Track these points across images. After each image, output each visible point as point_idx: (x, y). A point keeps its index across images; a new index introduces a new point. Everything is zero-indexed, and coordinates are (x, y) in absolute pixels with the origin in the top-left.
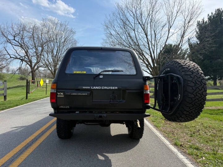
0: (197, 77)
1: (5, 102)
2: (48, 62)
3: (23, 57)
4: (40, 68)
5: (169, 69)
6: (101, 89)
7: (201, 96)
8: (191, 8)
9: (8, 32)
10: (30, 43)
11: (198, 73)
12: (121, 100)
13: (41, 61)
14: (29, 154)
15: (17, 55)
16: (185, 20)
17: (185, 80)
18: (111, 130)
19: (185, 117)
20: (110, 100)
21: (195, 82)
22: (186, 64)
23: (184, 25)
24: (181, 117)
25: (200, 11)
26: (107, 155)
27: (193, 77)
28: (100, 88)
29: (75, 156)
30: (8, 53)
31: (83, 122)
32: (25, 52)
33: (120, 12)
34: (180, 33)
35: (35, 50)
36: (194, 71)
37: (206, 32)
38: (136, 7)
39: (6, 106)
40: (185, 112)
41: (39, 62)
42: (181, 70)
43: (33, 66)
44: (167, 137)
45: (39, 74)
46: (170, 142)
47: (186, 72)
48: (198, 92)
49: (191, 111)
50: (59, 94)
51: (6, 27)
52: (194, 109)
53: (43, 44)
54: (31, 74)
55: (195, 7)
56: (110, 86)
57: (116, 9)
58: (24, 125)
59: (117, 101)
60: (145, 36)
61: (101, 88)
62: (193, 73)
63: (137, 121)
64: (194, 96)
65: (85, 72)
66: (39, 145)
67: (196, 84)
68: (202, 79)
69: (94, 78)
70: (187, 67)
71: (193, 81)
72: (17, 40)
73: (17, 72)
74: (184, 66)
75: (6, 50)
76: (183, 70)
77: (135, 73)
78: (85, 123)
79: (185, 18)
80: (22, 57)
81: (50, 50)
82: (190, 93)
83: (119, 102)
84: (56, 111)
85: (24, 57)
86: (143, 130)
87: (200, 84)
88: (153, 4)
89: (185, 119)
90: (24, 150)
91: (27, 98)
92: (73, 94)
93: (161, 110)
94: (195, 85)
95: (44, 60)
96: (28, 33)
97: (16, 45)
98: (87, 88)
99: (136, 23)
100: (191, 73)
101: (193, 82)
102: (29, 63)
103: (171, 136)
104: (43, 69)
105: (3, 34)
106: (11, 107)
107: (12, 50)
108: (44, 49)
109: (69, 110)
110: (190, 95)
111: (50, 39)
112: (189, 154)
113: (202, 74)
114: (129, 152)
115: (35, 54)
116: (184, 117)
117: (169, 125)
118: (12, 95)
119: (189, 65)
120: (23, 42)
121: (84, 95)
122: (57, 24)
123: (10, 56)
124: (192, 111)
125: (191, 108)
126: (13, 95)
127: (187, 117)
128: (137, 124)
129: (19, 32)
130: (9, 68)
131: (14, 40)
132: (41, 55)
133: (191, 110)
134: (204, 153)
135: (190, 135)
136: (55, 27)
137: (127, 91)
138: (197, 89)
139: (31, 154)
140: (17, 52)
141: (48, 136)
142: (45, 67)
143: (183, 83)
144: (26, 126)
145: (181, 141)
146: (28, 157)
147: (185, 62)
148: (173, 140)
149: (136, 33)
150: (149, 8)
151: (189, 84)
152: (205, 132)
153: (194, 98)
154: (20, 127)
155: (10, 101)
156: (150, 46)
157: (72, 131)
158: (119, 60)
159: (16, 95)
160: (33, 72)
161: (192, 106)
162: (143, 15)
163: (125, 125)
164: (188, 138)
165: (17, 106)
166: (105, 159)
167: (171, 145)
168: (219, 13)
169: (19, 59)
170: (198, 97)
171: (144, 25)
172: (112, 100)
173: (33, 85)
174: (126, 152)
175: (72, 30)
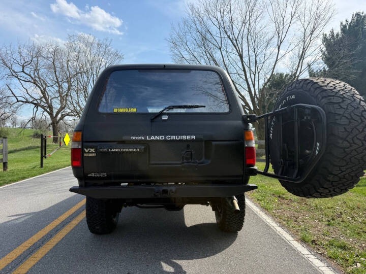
0: (353, 106)
1: (5, 173)
2: (79, 106)
3: (38, 100)
4: (66, 118)
5: (293, 97)
6: (165, 141)
7: (362, 143)
8: (314, 9)
9: (13, 60)
10: (49, 78)
11: (355, 100)
12: (203, 160)
13: (67, 106)
14: (34, 264)
15: (28, 96)
16: (305, 30)
17: (329, 113)
18: (185, 216)
19: (331, 187)
20: (183, 160)
21: (349, 117)
22: (328, 84)
23: (304, 38)
24: (323, 188)
25: (330, 14)
26: (179, 262)
27: (345, 107)
28: (162, 138)
29: (119, 267)
30: (13, 93)
31: (134, 202)
32: (41, 91)
33: (196, 19)
34: (298, 51)
35: (57, 89)
36: (346, 96)
37: (341, 49)
38: (222, 10)
39: (5, 180)
40: (331, 178)
41: (64, 107)
42: (319, 96)
43: (54, 114)
44: (287, 227)
45: (66, 127)
46: (293, 235)
47: (330, 98)
48: (355, 136)
49: (342, 174)
50: (87, 151)
51: (8, 52)
52: (349, 170)
53: (71, 78)
54: (51, 128)
55: (322, 8)
56: (182, 135)
57: (189, 14)
58: (32, 211)
59: (196, 163)
60: (239, 58)
61: (165, 137)
62: (344, 99)
63: (233, 199)
64: (348, 144)
65: (135, 110)
66: (54, 247)
67: (352, 121)
68: (363, 111)
69: (152, 120)
70: (332, 88)
71: (347, 115)
72: (28, 73)
73: (29, 125)
74: (325, 88)
75: (10, 90)
76: (324, 94)
77: (227, 110)
78: (139, 205)
79: (305, 27)
80: (36, 100)
81: (82, 87)
82: (342, 139)
83: (199, 164)
84: (83, 183)
85: (41, 99)
86: (244, 215)
87: (360, 121)
88: (251, 4)
89: (330, 191)
90: (27, 256)
91: (42, 166)
92: (113, 150)
93: (279, 175)
94: (350, 122)
95: (73, 104)
96: (45, 61)
97: (26, 80)
98: (138, 138)
99: (222, 36)
100: (341, 100)
101: (347, 118)
102: (48, 110)
103: (292, 225)
104: (71, 118)
105: (4, 63)
106: (14, 181)
107: (20, 89)
108: (71, 86)
109: (106, 181)
110: (340, 141)
111: (82, 70)
112: (330, 257)
113: (363, 101)
114: (219, 257)
115: (58, 95)
116: (327, 187)
117: (287, 206)
118: (17, 161)
119: (334, 85)
120: (38, 75)
121: (134, 152)
122: (92, 44)
123: (17, 99)
124: (344, 175)
125: (343, 169)
126: (20, 161)
127: (334, 186)
128: (233, 204)
129: (31, 59)
130: (15, 118)
131: (23, 71)
132: (67, 95)
133: (342, 172)
134: (358, 256)
135: (327, 223)
136: (89, 49)
137: (214, 143)
138: (355, 129)
139: (37, 263)
140: (28, 91)
141: (72, 230)
142: (75, 116)
143: (325, 120)
144: (35, 213)
145: (312, 235)
146: (31, 269)
147: (325, 80)
148: (297, 231)
149: (224, 53)
150: (244, 11)
151: (338, 122)
152: (353, 217)
153: (348, 148)
154: (23, 214)
155: (13, 172)
156: (248, 75)
157: (115, 219)
158: (197, 90)
159: (25, 161)
160: (55, 123)
161: (345, 164)
162: (235, 23)
163: (210, 207)
164: (323, 227)
165: (23, 179)
166: (175, 270)
167: (296, 242)
168: (359, 19)
169: (32, 103)
170: (357, 146)
171: (236, 40)
172: (185, 161)
173: (54, 145)
174: (213, 257)
175: (117, 53)
